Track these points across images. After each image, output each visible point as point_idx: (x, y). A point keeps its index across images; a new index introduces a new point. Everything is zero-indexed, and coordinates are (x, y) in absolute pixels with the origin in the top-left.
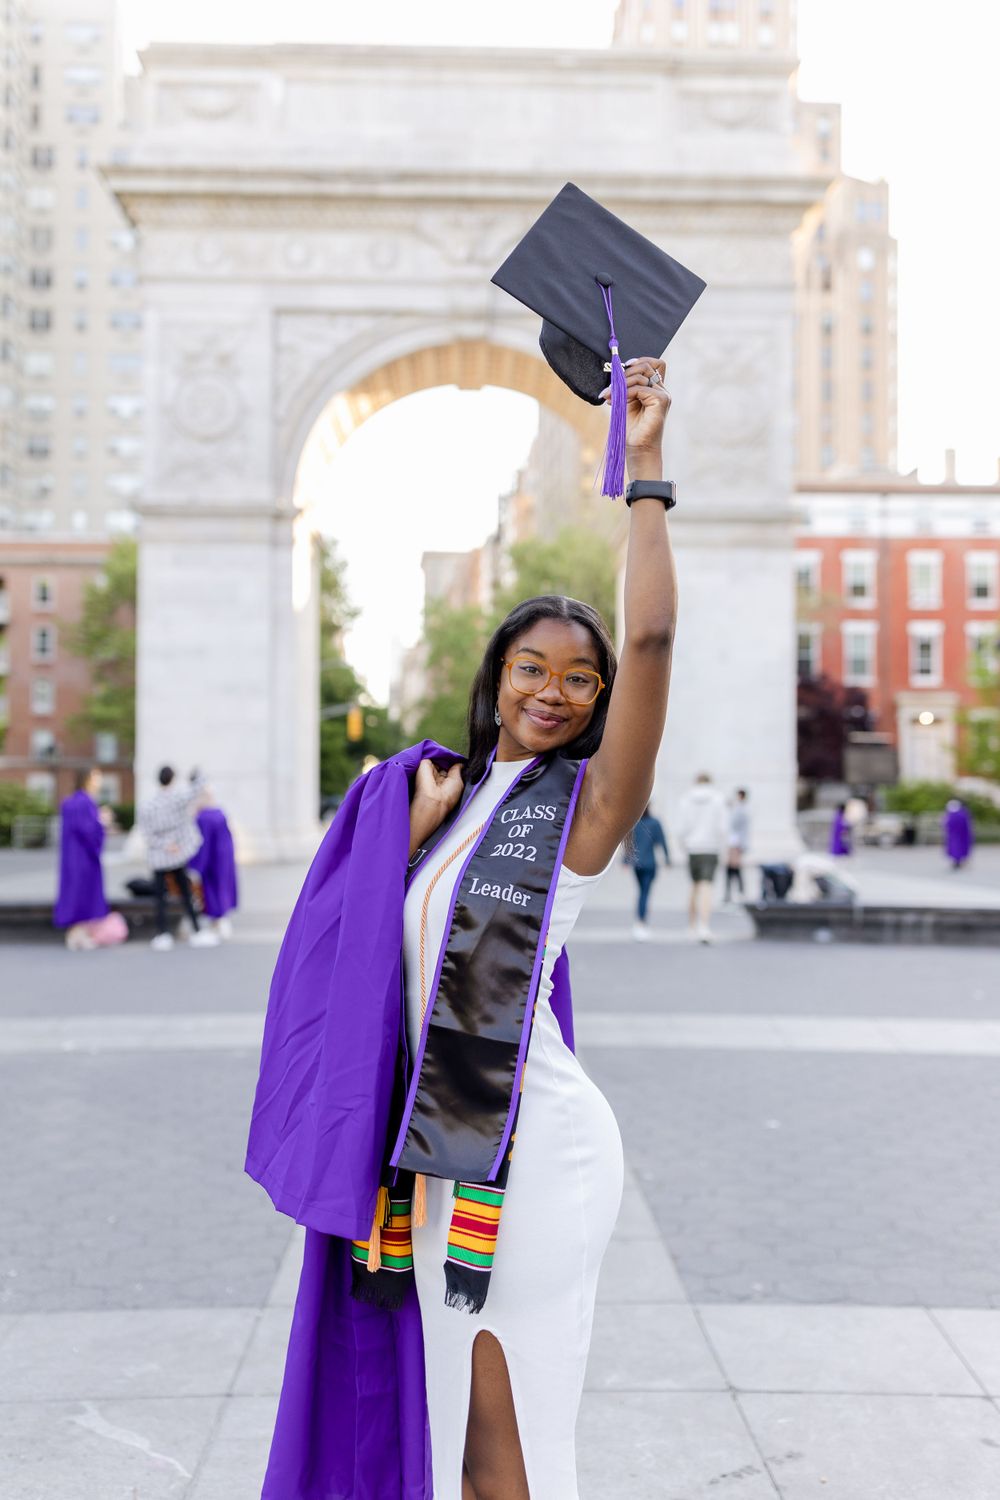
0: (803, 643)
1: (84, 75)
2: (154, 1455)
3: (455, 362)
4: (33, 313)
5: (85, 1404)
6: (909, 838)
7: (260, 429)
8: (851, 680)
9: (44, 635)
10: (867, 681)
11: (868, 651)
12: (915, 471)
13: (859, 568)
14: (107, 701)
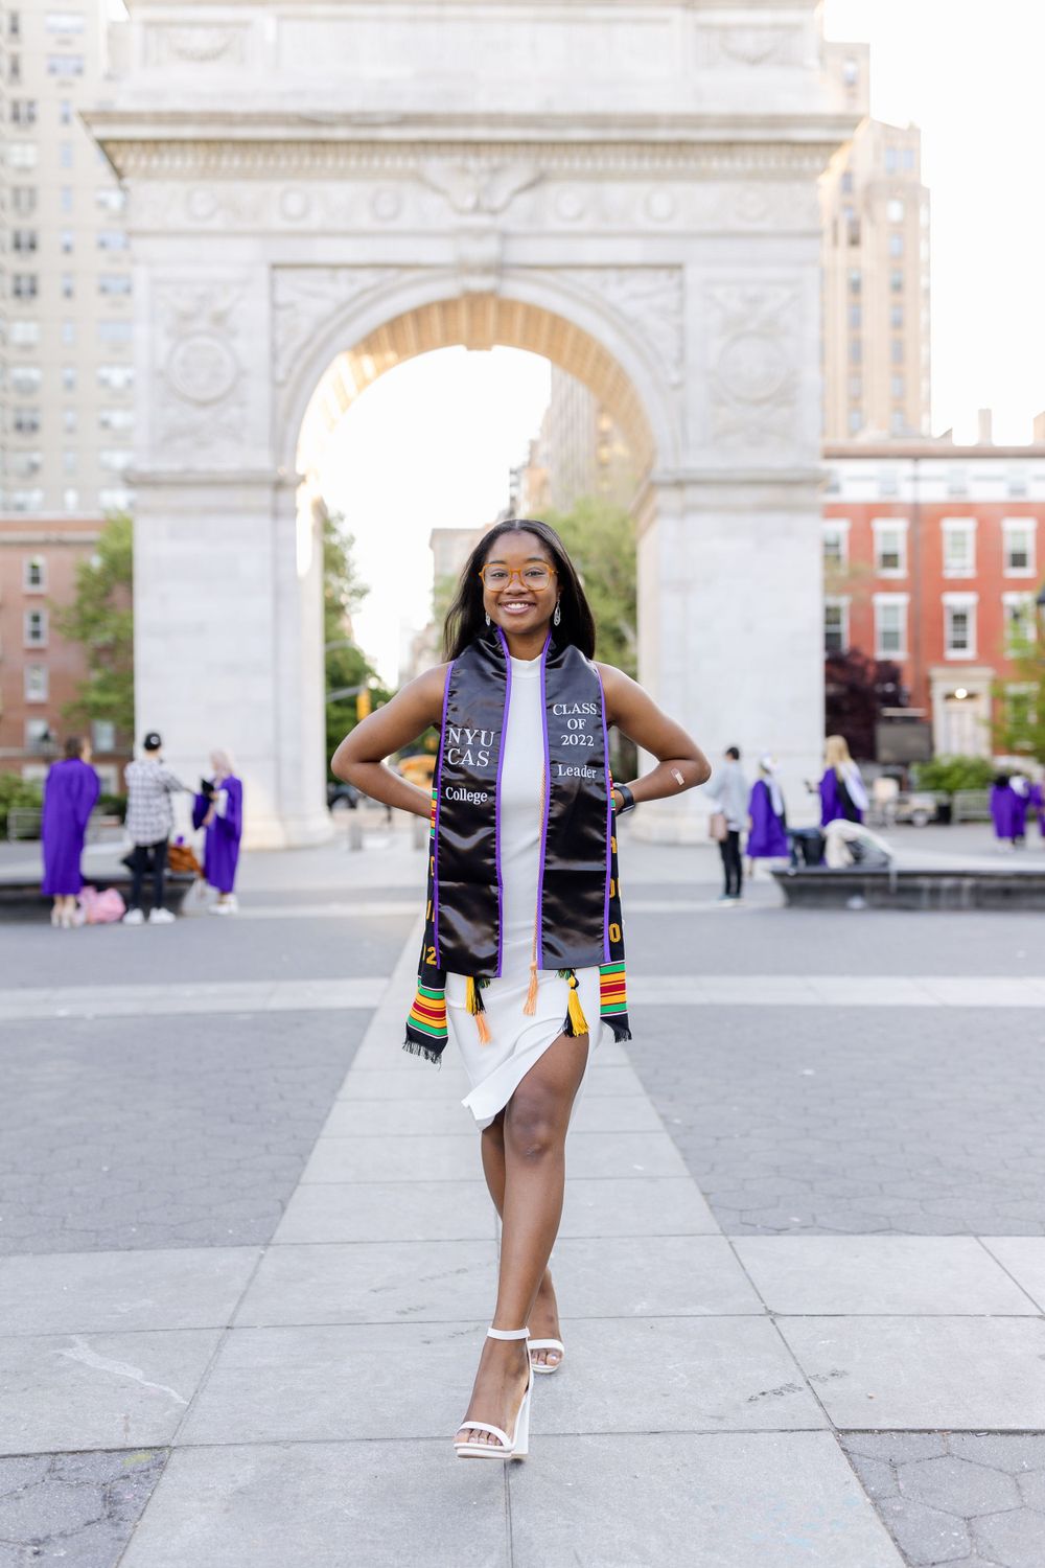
0: (831, 616)
1: (65, 22)
2: (148, 1384)
3: (463, 316)
4: (17, 278)
5: (73, 1337)
6: (943, 816)
7: (258, 392)
8: (881, 655)
9: (36, 619)
10: (899, 655)
11: (901, 624)
12: (951, 430)
13: (888, 535)
14: (103, 687)
